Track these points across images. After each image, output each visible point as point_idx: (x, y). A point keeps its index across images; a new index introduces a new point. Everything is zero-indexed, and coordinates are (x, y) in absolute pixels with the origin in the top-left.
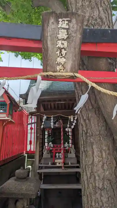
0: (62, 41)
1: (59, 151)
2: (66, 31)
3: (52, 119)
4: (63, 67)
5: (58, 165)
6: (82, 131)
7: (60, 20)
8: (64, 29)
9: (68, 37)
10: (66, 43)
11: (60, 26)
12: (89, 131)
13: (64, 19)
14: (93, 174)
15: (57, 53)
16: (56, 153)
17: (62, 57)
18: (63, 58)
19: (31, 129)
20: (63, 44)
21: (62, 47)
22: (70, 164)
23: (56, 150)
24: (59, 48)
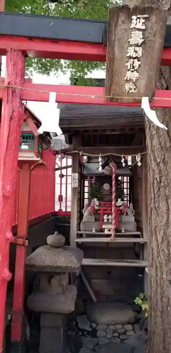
0: (135, 48)
1: (109, 212)
2: (141, 33)
4: (135, 86)
5: (106, 232)
7: (134, 17)
8: (139, 30)
9: (143, 43)
10: (140, 50)
11: (133, 26)
12: (163, 179)
13: (139, 16)
14: (166, 238)
15: (126, 64)
16: (104, 214)
17: (133, 70)
18: (135, 72)
19: (62, 176)
20: (136, 52)
21: (134, 56)
22: (123, 231)
23: (104, 210)
24: (130, 57)
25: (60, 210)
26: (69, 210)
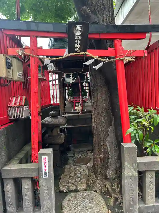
0: (78, 36)
1: (78, 101)
2: (80, 31)
3: (71, 75)
4: (79, 49)
5: (77, 111)
6: (92, 83)
7: (77, 26)
9: (81, 35)
11: (77, 29)
13: (79, 26)
15: (75, 42)
16: (76, 103)
17: (78, 44)
19: (53, 85)
20: (79, 38)
21: (78, 39)
23: (76, 100)
24: (76, 39)
25: (54, 103)
26: (58, 102)
